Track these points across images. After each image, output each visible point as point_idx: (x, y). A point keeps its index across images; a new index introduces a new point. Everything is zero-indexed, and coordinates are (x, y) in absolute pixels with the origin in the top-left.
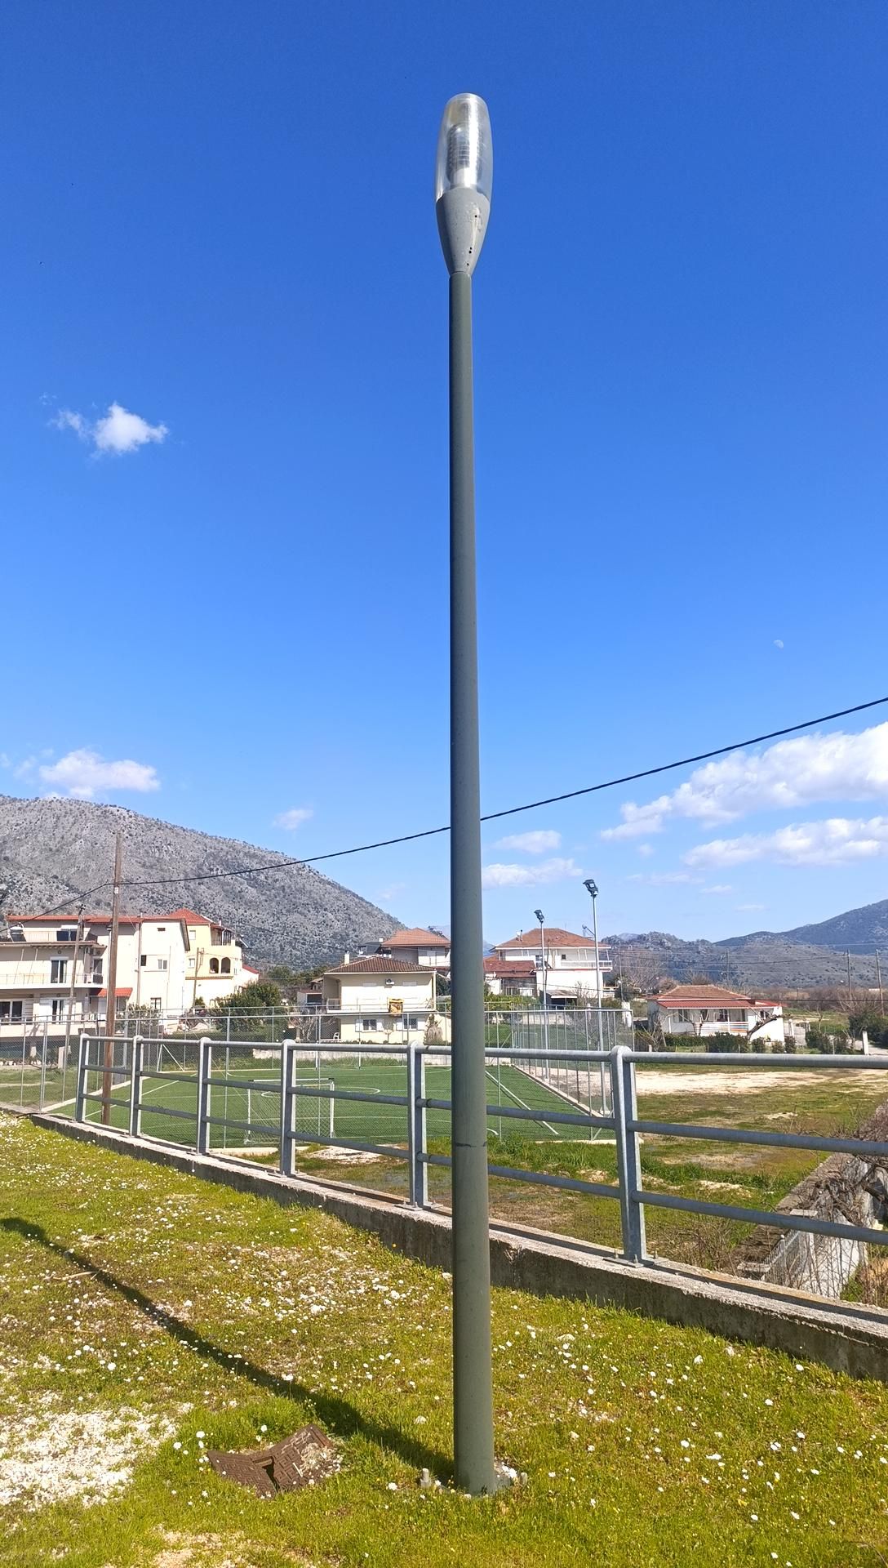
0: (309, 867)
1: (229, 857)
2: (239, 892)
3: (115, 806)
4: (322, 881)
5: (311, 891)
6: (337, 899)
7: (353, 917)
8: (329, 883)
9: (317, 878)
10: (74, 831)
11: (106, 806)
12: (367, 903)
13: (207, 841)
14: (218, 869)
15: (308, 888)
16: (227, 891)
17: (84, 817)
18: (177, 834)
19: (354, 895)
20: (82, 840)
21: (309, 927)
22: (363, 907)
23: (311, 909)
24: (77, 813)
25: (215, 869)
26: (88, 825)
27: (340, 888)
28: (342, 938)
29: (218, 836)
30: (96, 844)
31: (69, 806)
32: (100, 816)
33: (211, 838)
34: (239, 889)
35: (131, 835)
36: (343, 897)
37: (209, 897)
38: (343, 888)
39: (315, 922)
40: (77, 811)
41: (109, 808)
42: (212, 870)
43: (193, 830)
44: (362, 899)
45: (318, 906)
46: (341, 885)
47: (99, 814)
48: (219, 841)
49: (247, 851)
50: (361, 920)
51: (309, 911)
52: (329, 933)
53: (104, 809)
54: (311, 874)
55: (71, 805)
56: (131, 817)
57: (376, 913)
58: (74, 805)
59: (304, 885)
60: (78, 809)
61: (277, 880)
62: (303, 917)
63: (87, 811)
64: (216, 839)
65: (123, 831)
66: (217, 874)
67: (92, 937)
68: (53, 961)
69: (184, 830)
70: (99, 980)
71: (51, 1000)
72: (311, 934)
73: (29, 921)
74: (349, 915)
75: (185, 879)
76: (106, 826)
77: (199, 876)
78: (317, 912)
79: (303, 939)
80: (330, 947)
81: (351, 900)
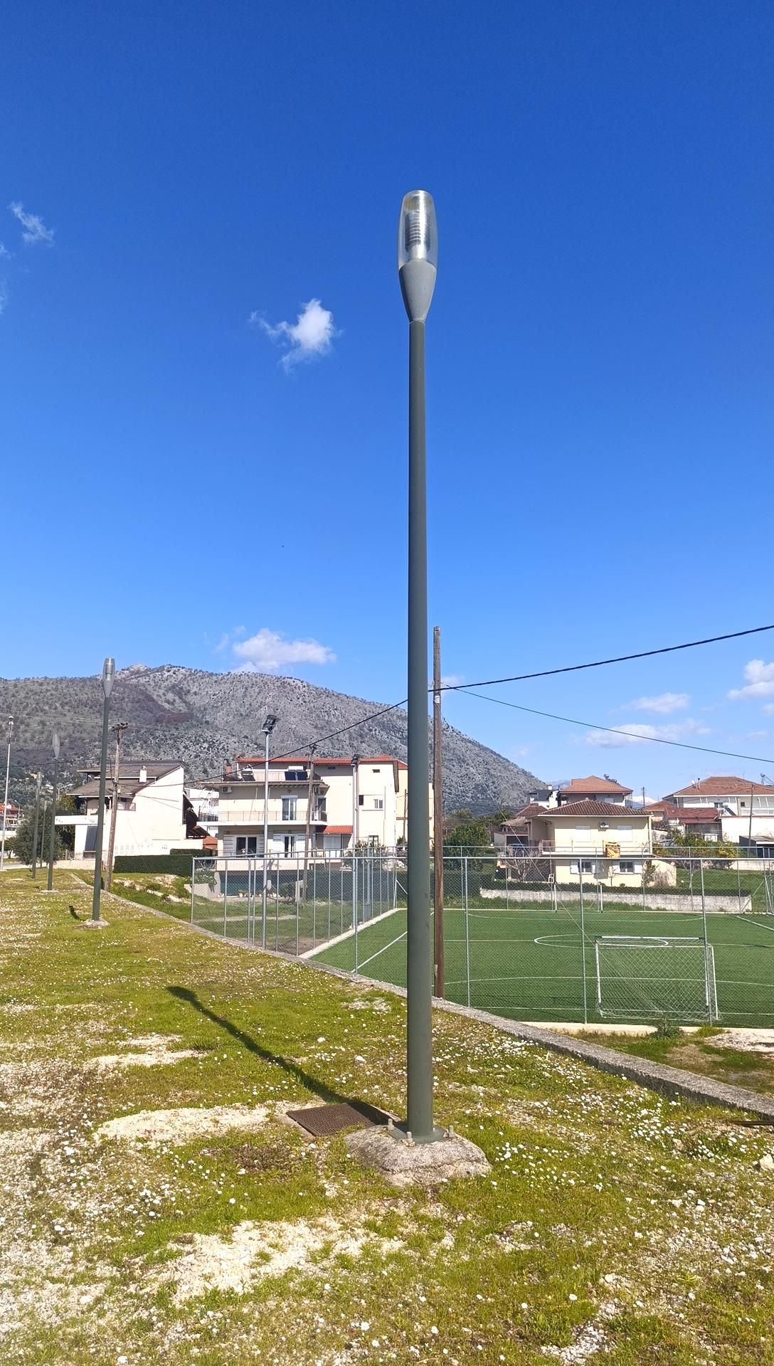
0: (452, 728)
3: (291, 678)
4: (463, 740)
5: (454, 749)
6: (478, 755)
7: (492, 772)
8: (470, 742)
9: (459, 737)
10: (260, 699)
11: (284, 678)
12: (504, 759)
13: (366, 706)
14: (376, 730)
15: (452, 746)
16: (384, 748)
17: (266, 688)
18: (342, 701)
19: (492, 752)
20: (266, 706)
21: (454, 779)
22: (500, 762)
23: (455, 764)
24: (261, 684)
25: (374, 729)
26: (271, 694)
27: (479, 746)
28: (483, 789)
29: (375, 702)
30: (278, 709)
31: (254, 679)
32: (279, 687)
33: (370, 703)
34: (394, 746)
35: (305, 702)
36: (483, 754)
37: (369, 753)
38: (482, 746)
39: (459, 775)
40: (261, 682)
42: (371, 730)
43: (355, 697)
44: (499, 756)
45: (461, 761)
46: (481, 743)
47: (279, 685)
48: (377, 706)
49: (399, 714)
50: (499, 774)
51: (453, 766)
52: (471, 785)
53: (283, 681)
55: (257, 678)
56: (304, 687)
57: (512, 767)
58: (259, 677)
59: (448, 743)
60: (262, 681)
62: (448, 771)
63: (269, 682)
64: (374, 704)
65: (299, 698)
66: (375, 734)
67: (317, 777)
68: (283, 800)
69: (348, 697)
70: (324, 817)
71: (283, 836)
72: (456, 786)
73: (255, 762)
74: (489, 769)
75: (350, 739)
76: (284, 695)
77: (361, 736)
78: (460, 766)
79: (449, 789)
80: (472, 797)
81: (489, 756)
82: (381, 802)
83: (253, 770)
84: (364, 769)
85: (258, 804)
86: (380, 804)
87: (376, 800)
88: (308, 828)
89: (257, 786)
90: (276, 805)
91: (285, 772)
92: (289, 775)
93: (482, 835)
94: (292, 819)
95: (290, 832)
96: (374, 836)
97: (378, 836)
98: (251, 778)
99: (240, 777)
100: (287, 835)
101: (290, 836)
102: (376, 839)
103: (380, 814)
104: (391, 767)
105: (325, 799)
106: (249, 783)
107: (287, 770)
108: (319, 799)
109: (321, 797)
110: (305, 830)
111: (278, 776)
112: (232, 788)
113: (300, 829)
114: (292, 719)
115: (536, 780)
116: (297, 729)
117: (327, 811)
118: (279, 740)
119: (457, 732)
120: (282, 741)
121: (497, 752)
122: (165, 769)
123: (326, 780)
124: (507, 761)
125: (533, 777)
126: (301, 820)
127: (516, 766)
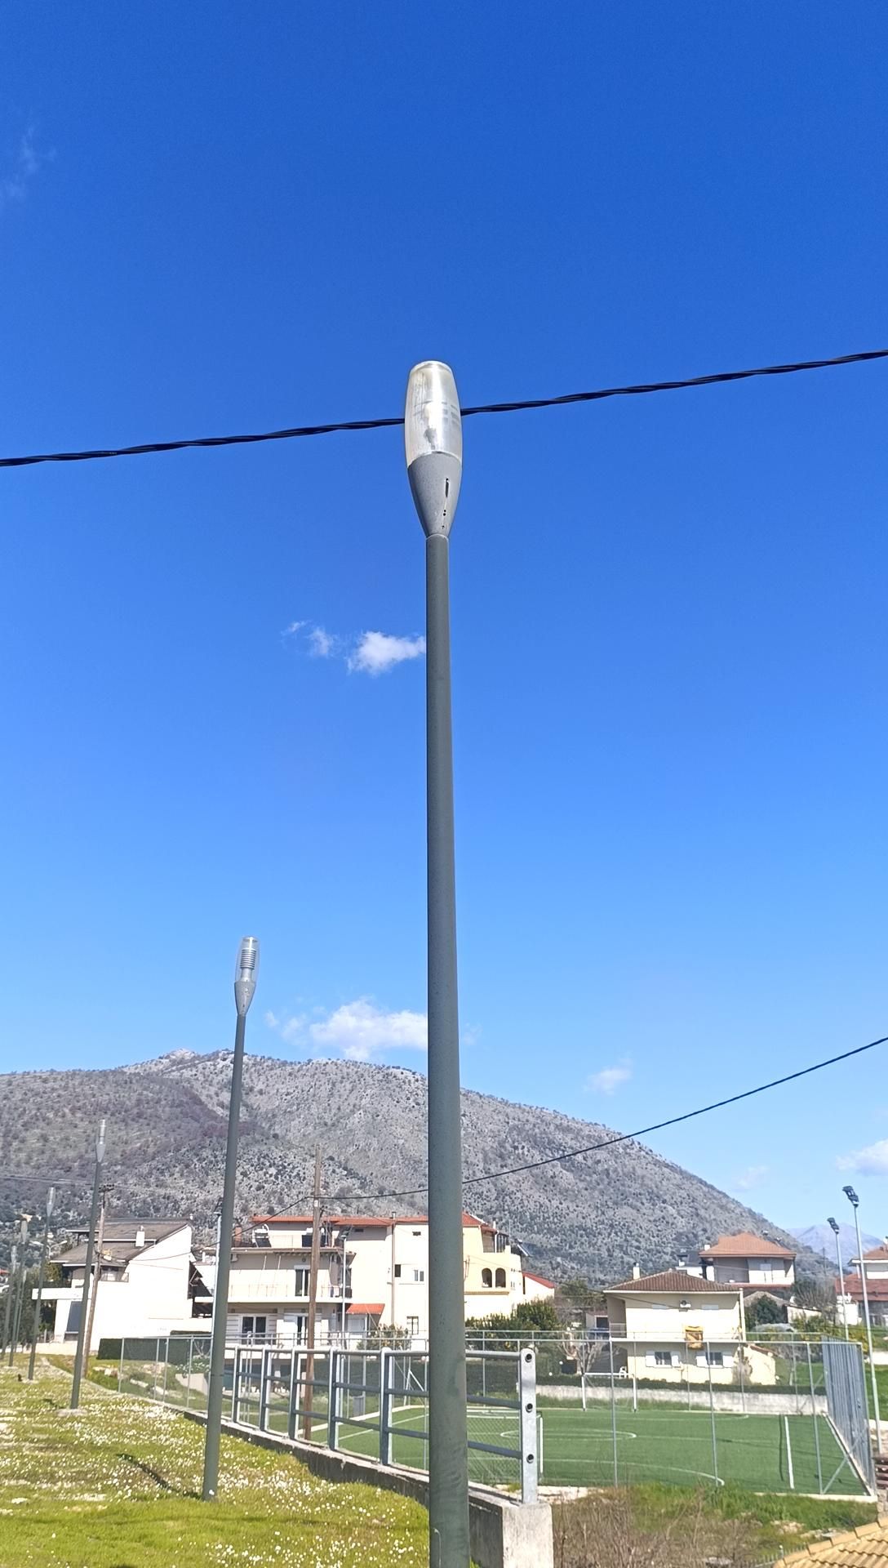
0: (639, 1143)
1: (537, 1130)
2: (552, 1177)
3: (398, 1068)
4: (657, 1163)
5: (643, 1177)
6: (679, 1187)
7: (702, 1212)
8: (667, 1166)
9: (650, 1159)
10: (352, 1100)
11: (388, 1068)
12: (719, 1192)
13: (509, 1110)
14: (523, 1147)
15: (639, 1172)
16: (537, 1176)
17: (363, 1083)
18: (473, 1102)
19: (701, 1181)
20: (361, 1111)
21: (644, 1225)
22: (715, 1198)
23: (644, 1201)
24: (355, 1077)
25: (520, 1147)
26: (368, 1091)
27: (681, 1172)
28: (689, 1241)
29: (522, 1103)
30: (378, 1116)
31: (345, 1070)
32: (381, 1081)
33: (514, 1106)
34: (551, 1173)
35: (418, 1104)
36: (687, 1185)
37: (514, 1183)
38: (686, 1172)
39: (652, 1219)
40: (355, 1074)
41: (391, 1070)
42: (516, 1148)
43: (490, 1097)
44: (712, 1187)
45: (655, 1197)
46: (683, 1168)
47: (381, 1078)
48: (524, 1110)
49: (558, 1123)
50: (713, 1217)
51: (643, 1204)
52: (670, 1234)
53: (386, 1072)
54: (643, 1153)
55: (348, 1068)
56: (417, 1080)
57: (733, 1206)
58: (352, 1067)
59: (634, 1168)
60: (357, 1072)
61: (599, 1161)
62: (635, 1212)
63: (366, 1075)
64: (520, 1107)
65: (408, 1099)
66: (523, 1153)
67: (339, 1242)
68: (297, 1271)
69: (481, 1097)
70: (349, 1294)
71: (295, 1316)
72: (647, 1235)
73: (273, 1222)
74: (696, 1209)
75: (485, 1161)
76: (388, 1093)
77: (501, 1156)
78: (653, 1205)
79: (637, 1241)
80: (673, 1253)
81: (697, 1189)
83: (270, 1232)
84: (400, 1232)
86: (420, 1276)
87: (416, 1271)
89: (266, 1254)
90: (287, 1277)
91: (303, 1236)
92: (307, 1240)
95: (304, 1311)
96: (413, 1318)
97: (417, 1317)
100: (300, 1315)
101: (304, 1316)
102: (415, 1321)
105: (350, 1270)
107: (304, 1233)
108: (343, 1270)
109: (345, 1267)
111: (294, 1240)
114: (399, 1129)
115: (771, 1226)
116: (407, 1145)
117: (353, 1287)
118: (379, 1163)
119: (647, 1150)
120: (384, 1165)
121: (709, 1183)
122: (169, 1229)
123: (350, 1246)
124: (725, 1196)
125: (766, 1221)
127: (738, 1204)
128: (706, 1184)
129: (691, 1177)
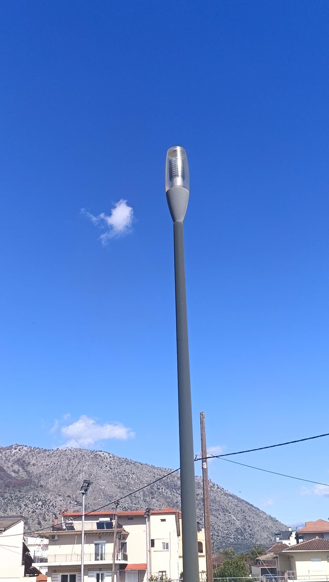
0: (217, 485)
1: (169, 480)
2: (176, 503)
3: (101, 451)
4: (226, 494)
5: (219, 501)
6: (236, 506)
7: (248, 518)
8: (231, 496)
9: (223, 493)
10: (79, 467)
11: (96, 451)
12: (256, 508)
13: (155, 471)
14: (162, 489)
15: (217, 499)
16: (169, 502)
17: (84, 459)
18: (138, 467)
19: (247, 503)
20: (83, 473)
21: (220, 525)
22: (253, 511)
23: (220, 513)
24: (80, 456)
25: (161, 488)
26: (87, 463)
27: (238, 499)
28: (242, 532)
29: (161, 467)
30: (92, 475)
31: (75, 453)
32: (93, 458)
33: (158, 468)
34: (176, 501)
35: (111, 469)
36: (240, 505)
37: (158, 506)
38: (239, 499)
39: (224, 522)
41: (98, 452)
42: (159, 489)
43: (146, 464)
44: (252, 505)
45: (225, 510)
46: (238, 497)
47: (93, 456)
48: (162, 471)
50: (253, 520)
52: (233, 529)
53: (96, 453)
54: (219, 490)
55: (77, 452)
56: (111, 457)
57: (262, 514)
58: (79, 452)
59: (215, 497)
60: (81, 454)
61: (199, 494)
62: (216, 518)
63: (85, 455)
64: (160, 469)
65: (106, 466)
66: (162, 491)
67: (119, 526)
68: (96, 544)
69: (141, 464)
70: (125, 557)
71: (95, 573)
72: (222, 530)
73: (75, 516)
74: (245, 516)
75: (144, 496)
76: (97, 464)
77: (152, 493)
78: (224, 515)
79: (217, 533)
80: (234, 538)
81: (245, 506)
82: (167, 544)
83: (74, 522)
84: (155, 519)
85: (77, 548)
86: (166, 546)
87: (164, 543)
88: (114, 567)
89: (77, 534)
90: (90, 548)
91: (97, 523)
92: (100, 525)
93: (242, 568)
94: (101, 559)
95: (100, 570)
96: (162, 572)
97: (165, 572)
98: (72, 528)
99: (64, 527)
100: (98, 572)
101: (100, 573)
102: (164, 574)
103: (166, 553)
104: (174, 516)
105: (126, 543)
106: (71, 532)
107: (98, 521)
108: (122, 543)
109: (123, 541)
110: (112, 568)
111: (91, 526)
112: (58, 536)
113: (108, 567)
114: (102, 481)
115: (280, 524)
116: (106, 489)
117: (128, 553)
118: (92, 498)
119: (221, 488)
120: (95, 499)
121: (250, 503)
122: (10, 522)
123: (127, 528)
124: (258, 509)
125: (278, 521)
126: (108, 560)
127: (265, 513)
128: (249, 504)
129: (242, 501)
